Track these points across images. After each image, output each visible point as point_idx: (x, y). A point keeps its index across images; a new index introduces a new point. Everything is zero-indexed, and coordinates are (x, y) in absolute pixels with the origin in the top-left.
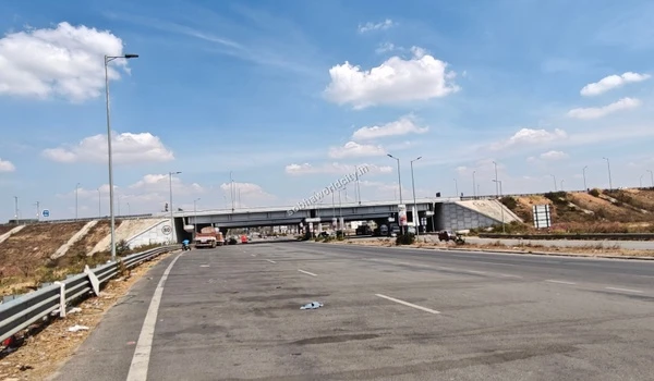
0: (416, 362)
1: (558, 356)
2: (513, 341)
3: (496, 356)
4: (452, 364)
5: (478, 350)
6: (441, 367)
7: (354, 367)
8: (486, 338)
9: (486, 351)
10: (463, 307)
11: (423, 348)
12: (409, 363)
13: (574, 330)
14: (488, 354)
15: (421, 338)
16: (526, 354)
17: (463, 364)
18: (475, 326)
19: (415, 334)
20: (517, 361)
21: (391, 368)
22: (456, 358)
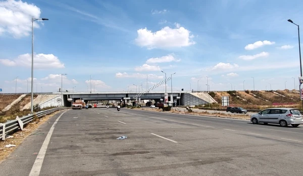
0: (164, 164)
1: (224, 162)
2: (207, 156)
3: (199, 162)
4: (179, 165)
5: (191, 159)
6: (174, 166)
7: (137, 166)
8: (196, 154)
9: (194, 160)
10: (188, 140)
11: (168, 158)
12: (161, 165)
13: (232, 151)
14: (195, 161)
15: (168, 154)
16: (211, 162)
17: (184, 166)
18: (191, 149)
19: (165, 152)
20: (207, 164)
21: (153, 167)
22: (182, 163)
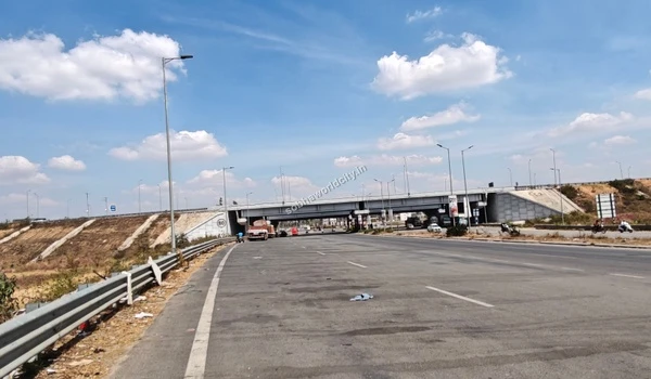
0: (469, 356)
1: (624, 354)
2: (575, 337)
3: (556, 352)
4: (507, 359)
5: (534, 346)
6: (494, 361)
7: (404, 359)
8: (545, 333)
9: (544, 347)
10: (518, 301)
11: (475, 342)
12: (462, 357)
13: (643, 327)
14: (546, 350)
15: (475, 331)
16: (588, 351)
17: (519, 359)
18: (531, 320)
19: (468, 327)
20: (578, 358)
21: (443, 361)
22: (511, 353)
